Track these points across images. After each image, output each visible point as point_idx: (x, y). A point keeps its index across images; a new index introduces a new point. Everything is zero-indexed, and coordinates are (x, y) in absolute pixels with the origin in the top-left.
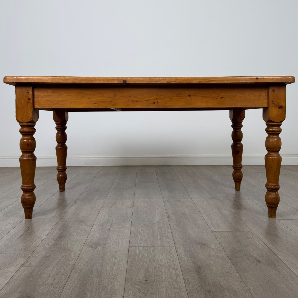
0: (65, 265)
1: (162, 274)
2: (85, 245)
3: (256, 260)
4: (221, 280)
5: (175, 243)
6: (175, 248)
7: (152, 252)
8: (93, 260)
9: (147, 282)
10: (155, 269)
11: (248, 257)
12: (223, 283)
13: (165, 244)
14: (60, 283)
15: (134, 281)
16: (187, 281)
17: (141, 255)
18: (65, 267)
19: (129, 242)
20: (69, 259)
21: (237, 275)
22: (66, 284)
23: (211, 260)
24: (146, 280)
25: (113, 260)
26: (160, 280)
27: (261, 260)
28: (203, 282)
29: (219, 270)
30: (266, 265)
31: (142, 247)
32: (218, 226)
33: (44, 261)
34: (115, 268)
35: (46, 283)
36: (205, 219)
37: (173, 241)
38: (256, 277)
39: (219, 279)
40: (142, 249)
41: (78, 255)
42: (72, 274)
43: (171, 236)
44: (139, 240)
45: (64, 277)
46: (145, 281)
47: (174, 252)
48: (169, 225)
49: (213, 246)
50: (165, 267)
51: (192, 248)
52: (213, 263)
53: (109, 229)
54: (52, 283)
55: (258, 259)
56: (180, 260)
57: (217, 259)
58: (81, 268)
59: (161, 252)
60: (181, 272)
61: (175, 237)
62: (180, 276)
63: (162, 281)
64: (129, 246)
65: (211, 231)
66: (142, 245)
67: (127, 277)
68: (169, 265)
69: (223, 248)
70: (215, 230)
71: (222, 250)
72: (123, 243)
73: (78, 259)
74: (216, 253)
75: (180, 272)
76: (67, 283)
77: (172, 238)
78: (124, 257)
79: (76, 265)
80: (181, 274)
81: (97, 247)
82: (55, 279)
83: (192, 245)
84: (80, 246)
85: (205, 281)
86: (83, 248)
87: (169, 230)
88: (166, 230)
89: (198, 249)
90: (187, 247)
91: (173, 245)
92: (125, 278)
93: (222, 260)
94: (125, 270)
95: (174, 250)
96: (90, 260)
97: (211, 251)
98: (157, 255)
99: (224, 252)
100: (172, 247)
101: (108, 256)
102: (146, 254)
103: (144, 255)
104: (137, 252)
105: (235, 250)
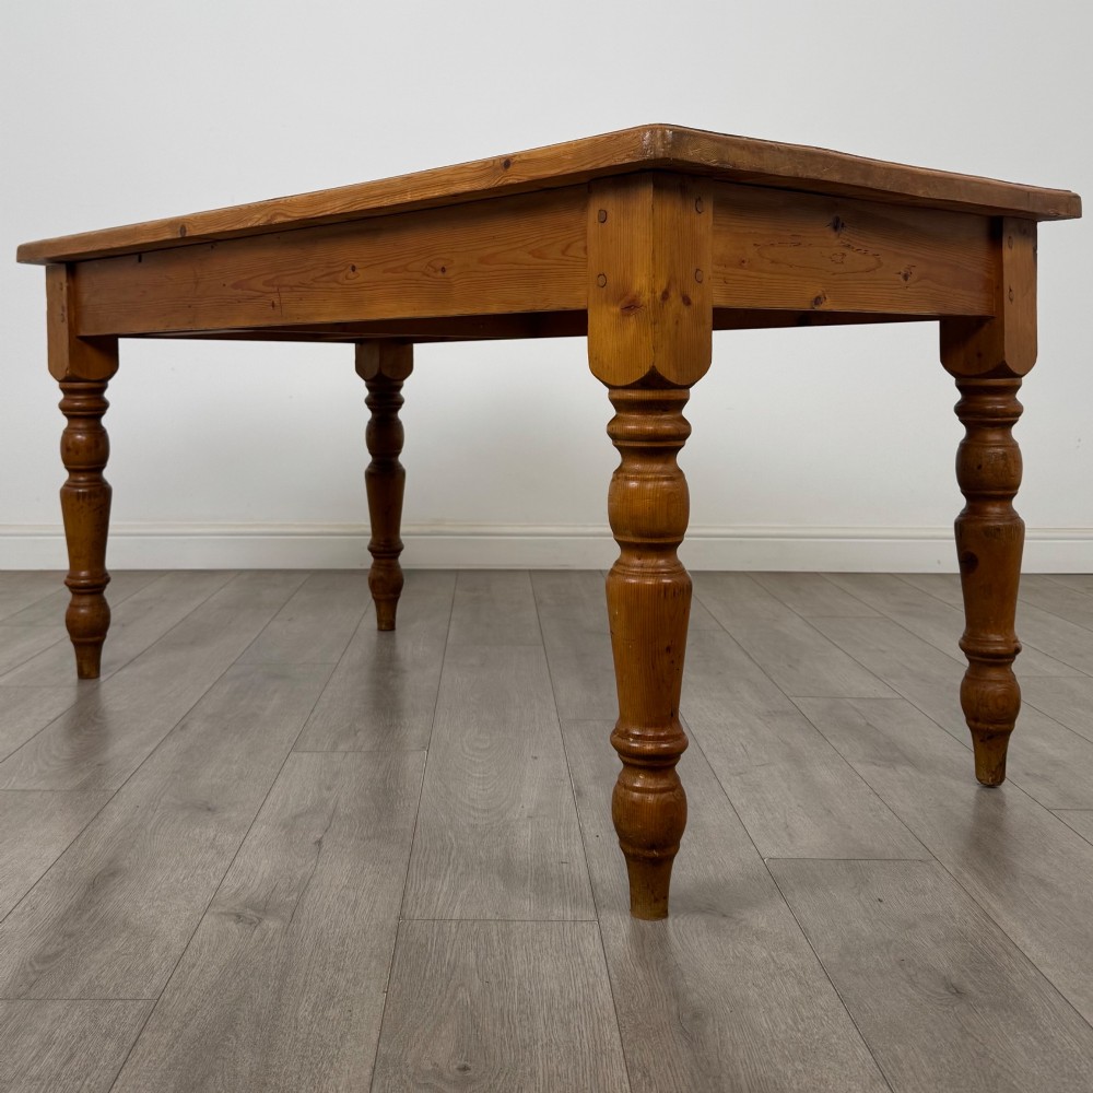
0: (121, 996)
1: (536, 1042)
2: (212, 910)
3: (947, 988)
4: (789, 1074)
5: (597, 907)
6: (596, 928)
7: (495, 943)
8: (242, 973)
9: (469, 1074)
10: (506, 1019)
11: (912, 972)
12: (795, 1087)
13: (556, 912)
14: (95, 1075)
15: (411, 1070)
16: (639, 1076)
17: (448, 955)
18: (119, 1003)
19: (398, 901)
20: (140, 968)
21: (862, 1052)
22: (120, 1077)
23: (750, 984)
24: (465, 1069)
25: (328, 975)
26: (523, 1068)
27: (970, 987)
28: (710, 1081)
29: (783, 1027)
30: (987, 1009)
31: (454, 924)
32: (790, 835)
33: (33, 978)
34: (331, 1013)
35: (34, 1071)
36: (736, 803)
37: (591, 898)
38: (943, 1060)
39: (780, 1067)
40: (454, 930)
41: (181, 953)
42: (145, 1035)
43: (584, 877)
44: (445, 889)
45: (111, 1046)
46: (458, 1073)
47: (592, 945)
48: (577, 828)
49: (761, 924)
50: (550, 1009)
52: (759, 996)
53: (319, 842)
54: (59, 1075)
55: (954, 981)
56: (614, 981)
57: (778, 978)
58: (186, 1010)
59: (537, 947)
60: (617, 1034)
61: (598, 880)
62: (612, 1050)
63: (533, 1074)
64: (401, 916)
65: (757, 856)
66: (456, 915)
67: (383, 1050)
68: (567, 1003)
69: (805, 932)
70: (774, 855)
71: (802, 939)
72: (375, 902)
73: (179, 970)
74: (774, 954)
75: (612, 1036)
76: (124, 1072)
77: (587, 886)
78: (373, 964)
79: (167, 996)
80: (618, 1042)
81: (260, 920)
82: (72, 1056)
84: (188, 914)
85: (720, 1077)
86: (203, 924)
87: (578, 849)
88: (564, 852)
89: (698, 935)
91: (591, 917)
92: (373, 1056)
93: (799, 983)
94: (377, 1022)
95: (591, 939)
96: (229, 975)
97: (752, 943)
98: (519, 959)
99: (808, 949)
100: (584, 924)
101: (307, 957)
102: (472, 954)
103: (461, 959)
104: (432, 945)
105: (857, 942)
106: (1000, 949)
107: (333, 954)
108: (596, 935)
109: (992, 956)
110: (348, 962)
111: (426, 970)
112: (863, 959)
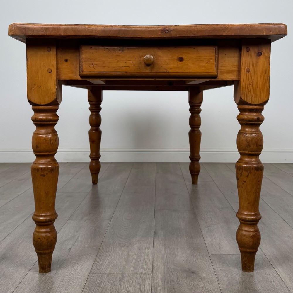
5: (153, 269)
6: (151, 276)
7: (118, 281)
11: (249, 291)
13: (139, 271)
17: (102, 286)
20: (5, 289)
25: (63, 291)
31: (106, 275)
32: (220, 247)
37: (152, 267)
40: (106, 277)
41: (18, 284)
43: (151, 260)
44: (106, 264)
47: (148, 282)
48: (152, 244)
49: (204, 275)
51: (175, 278)
53: (70, 249)
59: (131, 282)
61: (155, 261)
64: (90, 273)
65: (207, 253)
66: (108, 272)
69: (217, 278)
70: (213, 253)
71: (216, 280)
72: (83, 268)
73: (16, 289)
74: (206, 285)
77: (151, 263)
78: (78, 288)
83: (176, 273)
84: (24, 271)
86: (28, 274)
87: (151, 251)
88: (147, 252)
89: (183, 279)
90: (168, 276)
91: (150, 272)
95: (149, 280)
96: (32, 291)
97: (200, 281)
98: (125, 286)
99: (217, 284)
100: (148, 275)
101: (58, 286)
102: (110, 285)
103: (106, 287)
104: (98, 282)
105: (233, 281)
106: (278, 284)
107: (66, 284)
108: (151, 278)
109: (276, 286)
110: (70, 287)
111: (94, 290)
112: (234, 287)
